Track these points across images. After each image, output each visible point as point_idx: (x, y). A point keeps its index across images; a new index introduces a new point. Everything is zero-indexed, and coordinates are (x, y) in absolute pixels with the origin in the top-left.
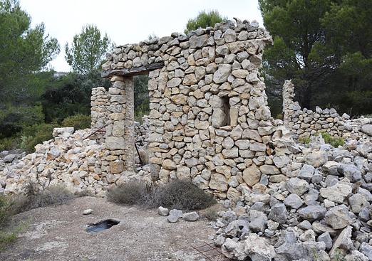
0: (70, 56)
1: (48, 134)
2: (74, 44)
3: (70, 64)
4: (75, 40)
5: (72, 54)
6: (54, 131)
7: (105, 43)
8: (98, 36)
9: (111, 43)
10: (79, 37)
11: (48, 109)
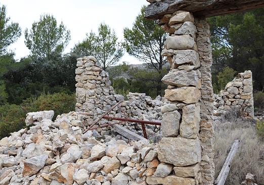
0: (29, 42)
1: (17, 120)
2: (32, 30)
3: (30, 48)
4: (34, 26)
5: (31, 39)
6: (28, 118)
7: (60, 30)
8: (54, 24)
9: (66, 30)
10: (38, 25)
11: (10, 89)
